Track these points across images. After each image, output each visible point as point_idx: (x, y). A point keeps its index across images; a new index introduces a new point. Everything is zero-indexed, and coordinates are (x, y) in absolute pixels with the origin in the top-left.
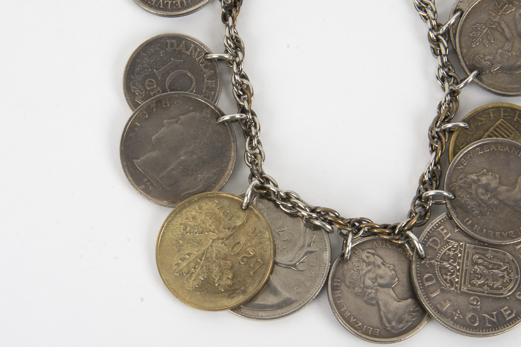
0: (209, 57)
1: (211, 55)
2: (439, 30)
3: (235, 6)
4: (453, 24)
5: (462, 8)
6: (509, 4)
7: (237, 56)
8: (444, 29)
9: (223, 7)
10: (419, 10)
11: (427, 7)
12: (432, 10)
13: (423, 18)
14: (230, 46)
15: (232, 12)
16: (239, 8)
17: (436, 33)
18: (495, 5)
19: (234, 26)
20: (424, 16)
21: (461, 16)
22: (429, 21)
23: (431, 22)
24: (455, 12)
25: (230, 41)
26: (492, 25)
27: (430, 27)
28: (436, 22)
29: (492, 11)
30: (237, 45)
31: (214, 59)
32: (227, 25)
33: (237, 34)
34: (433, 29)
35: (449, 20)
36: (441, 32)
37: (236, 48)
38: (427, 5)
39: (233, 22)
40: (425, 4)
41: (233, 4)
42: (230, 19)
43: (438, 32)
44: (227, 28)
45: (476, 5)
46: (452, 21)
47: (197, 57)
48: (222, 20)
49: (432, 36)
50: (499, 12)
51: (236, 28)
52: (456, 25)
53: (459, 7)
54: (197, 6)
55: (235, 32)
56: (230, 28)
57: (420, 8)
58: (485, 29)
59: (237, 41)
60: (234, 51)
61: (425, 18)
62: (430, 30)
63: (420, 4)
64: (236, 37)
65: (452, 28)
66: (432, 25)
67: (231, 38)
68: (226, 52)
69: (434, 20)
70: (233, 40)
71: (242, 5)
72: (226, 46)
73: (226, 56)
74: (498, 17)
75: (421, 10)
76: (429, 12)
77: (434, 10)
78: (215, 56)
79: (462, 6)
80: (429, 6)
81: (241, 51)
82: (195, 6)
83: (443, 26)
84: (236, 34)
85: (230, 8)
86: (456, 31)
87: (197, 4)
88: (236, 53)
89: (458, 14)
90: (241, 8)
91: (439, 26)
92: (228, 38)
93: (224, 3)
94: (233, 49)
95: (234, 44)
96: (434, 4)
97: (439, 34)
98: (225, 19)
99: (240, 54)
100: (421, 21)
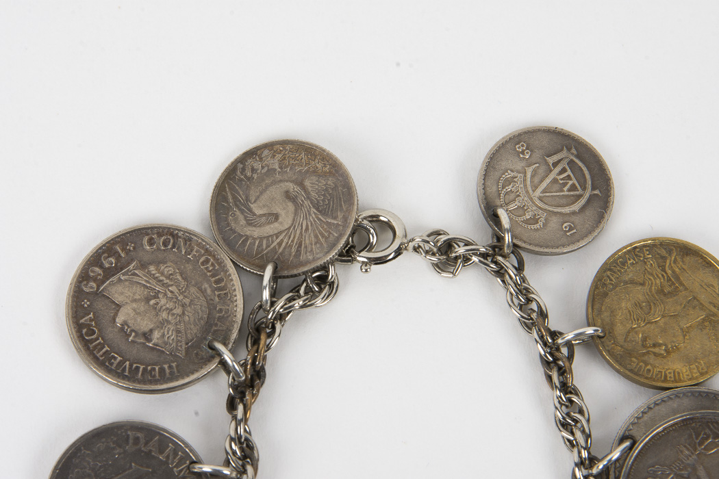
0: (197, 468)
1: (200, 466)
2: (591, 467)
3: (252, 386)
4: (617, 460)
5: (634, 435)
6: (714, 438)
7: (245, 472)
8: (601, 467)
9: (232, 386)
10: (561, 429)
11: (575, 426)
12: (583, 432)
13: (568, 443)
14: (234, 453)
15: (244, 396)
16: (258, 391)
17: (585, 472)
18: (690, 436)
19: (245, 420)
20: (569, 440)
21: (631, 448)
22: (576, 450)
23: (579, 453)
24: (622, 441)
25: (236, 445)
26: (680, 470)
27: (577, 459)
28: (589, 453)
29: (685, 446)
30: (247, 453)
31: (205, 473)
32: (235, 417)
33: (250, 433)
34: (581, 464)
35: (611, 452)
36: (595, 471)
37: (244, 457)
38: (576, 421)
39: (245, 413)
40: (574, 420)
41: (248, 382)
42: (241, 407)
43: (590, 471)
44: (234, 423)
45: (658, 433)
46: (616, 455)
47: (177, 466)
48: (227, 407)
49: (578, 477)
50: (695, 450)
51: (249, 423)
52: (621, 462)
53: (631, 432)
54: (187, 380)
55: (245, 430)
56: (238, 423)
57: (564, 425)
58: (669, 474)
59: (248, 446)
60: (240, 462)
61: (572, 445)
62: (576, 465)
63: (564, 418)
64: (247, 440)
65: (613, 466)
66: (580, 457)
67: (238, 439)
68: (227, 463)
69: (585, 449)
70: (241, 443)
71: (265, 385)
72: (227, 453)
73: (226, 472)
74: (694, 457)
75: (566, 429)
76: (578, 434)
77: (587, 431)
78: (207, 469)
79: (634, 433)
80: (579, 425)
81: (252, 465)
82: (183, 378)
83: (600, 461)
84: (248, 436)
85: (243, 389)
86: (620, 472)
87: (188, 376)
88: (243, 466)
89: (627, 444)
90: (261, 390)
91: (592, 460)
92: (232, 439)
93: (233, 378)
94: (239, 459)
95: (242, 450)
96: (588, 421)
97: (591, 475)
98: (231, 406)
99: (250, 469)
100: (563, 449)
